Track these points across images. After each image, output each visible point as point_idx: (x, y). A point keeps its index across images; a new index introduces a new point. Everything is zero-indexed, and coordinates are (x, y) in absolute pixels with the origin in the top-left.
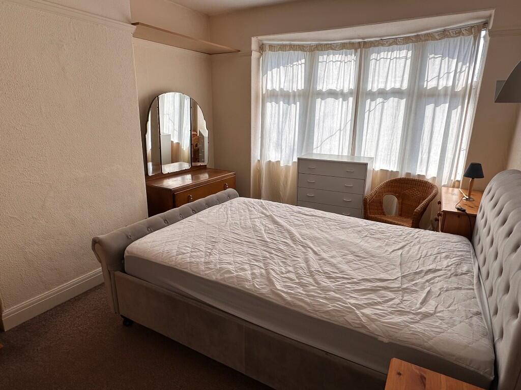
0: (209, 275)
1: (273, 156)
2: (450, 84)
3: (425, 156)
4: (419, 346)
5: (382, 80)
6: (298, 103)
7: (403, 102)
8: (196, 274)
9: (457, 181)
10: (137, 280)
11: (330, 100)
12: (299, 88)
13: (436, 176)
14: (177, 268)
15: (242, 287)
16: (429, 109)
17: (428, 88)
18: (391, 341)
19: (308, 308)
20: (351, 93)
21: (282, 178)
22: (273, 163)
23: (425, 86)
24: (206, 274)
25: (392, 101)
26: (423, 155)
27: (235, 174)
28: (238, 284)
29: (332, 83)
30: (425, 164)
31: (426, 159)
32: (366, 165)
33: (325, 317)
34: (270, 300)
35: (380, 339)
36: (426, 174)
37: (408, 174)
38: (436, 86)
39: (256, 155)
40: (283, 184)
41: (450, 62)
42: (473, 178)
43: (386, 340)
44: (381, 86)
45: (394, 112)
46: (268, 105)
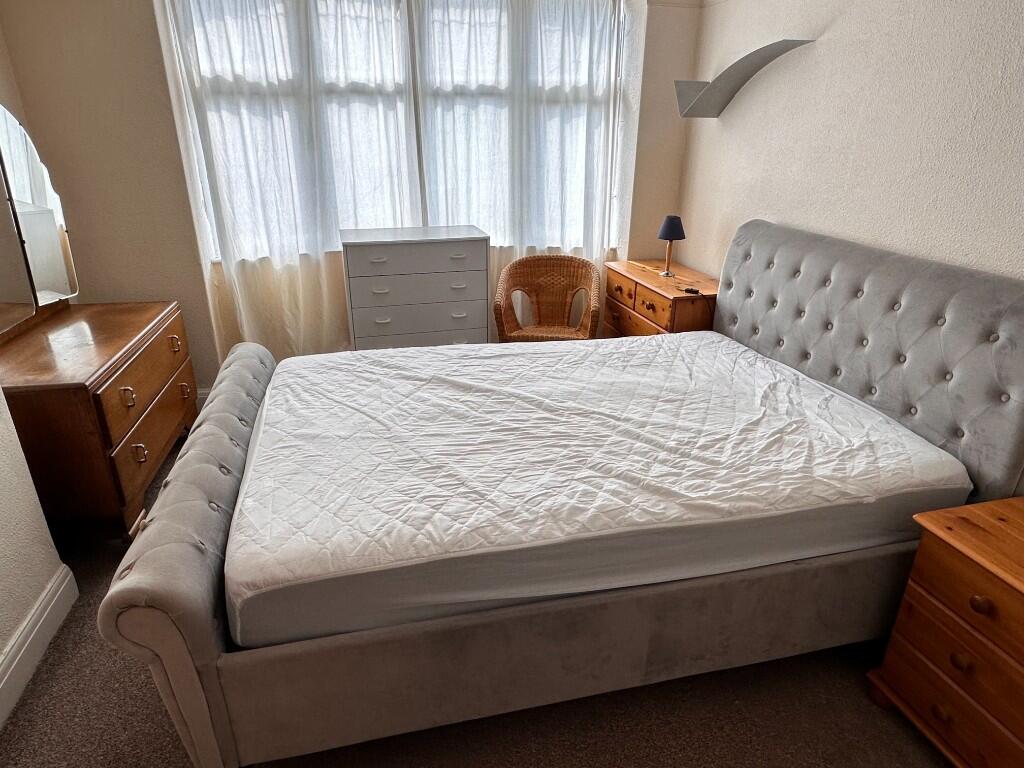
0: (544, 533)
1: (249, 246)
2: (583, 80)
3: (557, 214)
4: (909, 485)
5: (459, 66)
6: (286, 114)
7: (504, 113)
8: (512, 547)
9: (612, 249)
10: (326, 642)
11: (358, 107)
12: (283, 76)
13: (581, 245)
14: (452, 555)
15: (628, 526)
16: (553, 127)
17: (547, 88)
18: (878, 497)
19: (760, 506)
20: (399, 91)
21: (285, 298)
22: (253, 265)
23: (540, 84)
24: (536, 537)
25: (485, 111)
26: (551, 212)
27: (178, 309)
28: (619, 523)
29: (356, 69)
30: (558, 226)
31: (559, 217)
32: (486, 240)
33: (790, 508)
34: (693, 523)
35: (866, 500)
36: (563, 243)
37: (532, 249)
38: (558, 84)
39: (209, 250)
40: (290, 310)
41: (578, 41)
42: (671, 241)
43: (872, 500)
44: (460, 79)
45: (491, 134)
46: (212, 117)
